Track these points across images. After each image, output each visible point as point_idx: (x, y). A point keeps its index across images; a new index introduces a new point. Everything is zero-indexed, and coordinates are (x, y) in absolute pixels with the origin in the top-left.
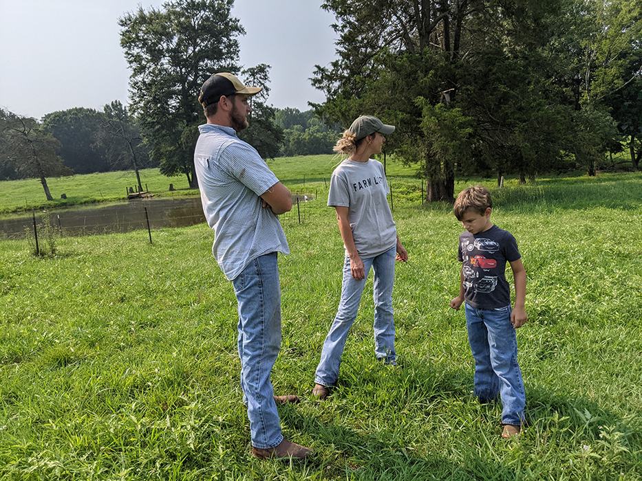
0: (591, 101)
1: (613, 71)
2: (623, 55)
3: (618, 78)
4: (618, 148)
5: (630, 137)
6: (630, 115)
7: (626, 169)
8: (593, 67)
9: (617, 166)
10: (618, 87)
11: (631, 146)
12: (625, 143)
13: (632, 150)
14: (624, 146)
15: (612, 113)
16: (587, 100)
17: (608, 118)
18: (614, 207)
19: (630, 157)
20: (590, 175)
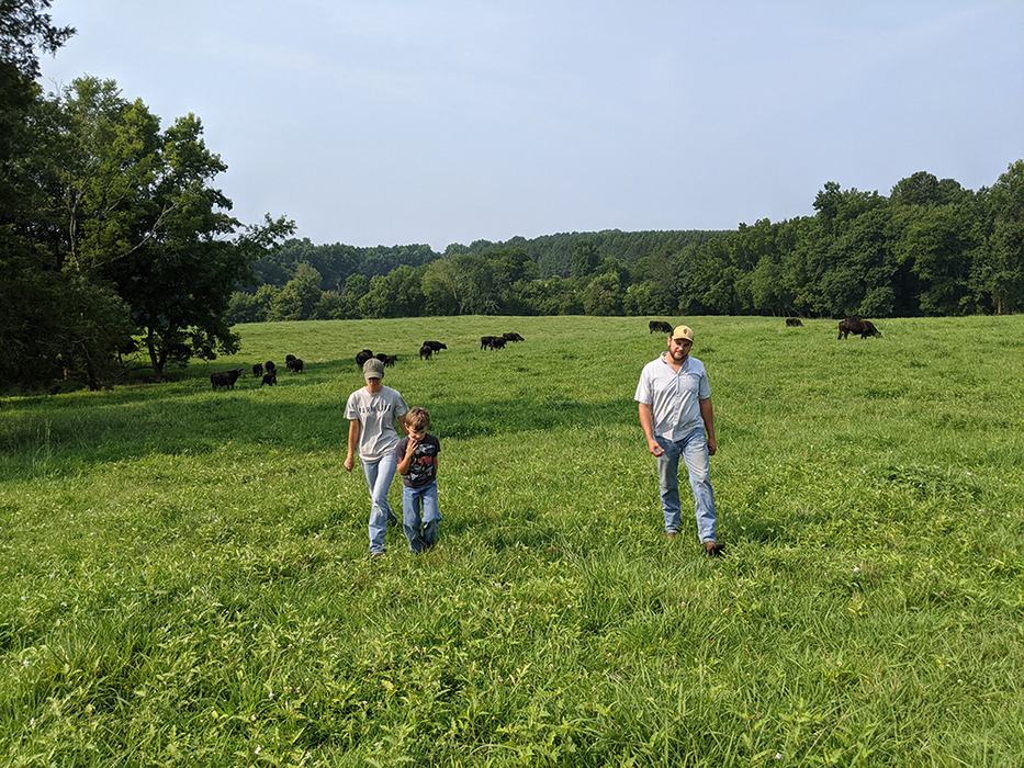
0: (83, 270)
1: (112, 225)
2: (124, 205)
3: (119, 237)
4: (130, 347)
5: (146, 329)
6: (142, 295)
7: (147, 379)
8: (80, 217)
9: (131, 374)
10: (123, 253)
11: (149, 342)
12: (138, 338)
13: (152, 350)
14: (137, 343)
15: (120, 291)
16: (74, 267)
17: (115, 297)
18: (175, 451)
19: (149, 359)
20: (92, 390)
